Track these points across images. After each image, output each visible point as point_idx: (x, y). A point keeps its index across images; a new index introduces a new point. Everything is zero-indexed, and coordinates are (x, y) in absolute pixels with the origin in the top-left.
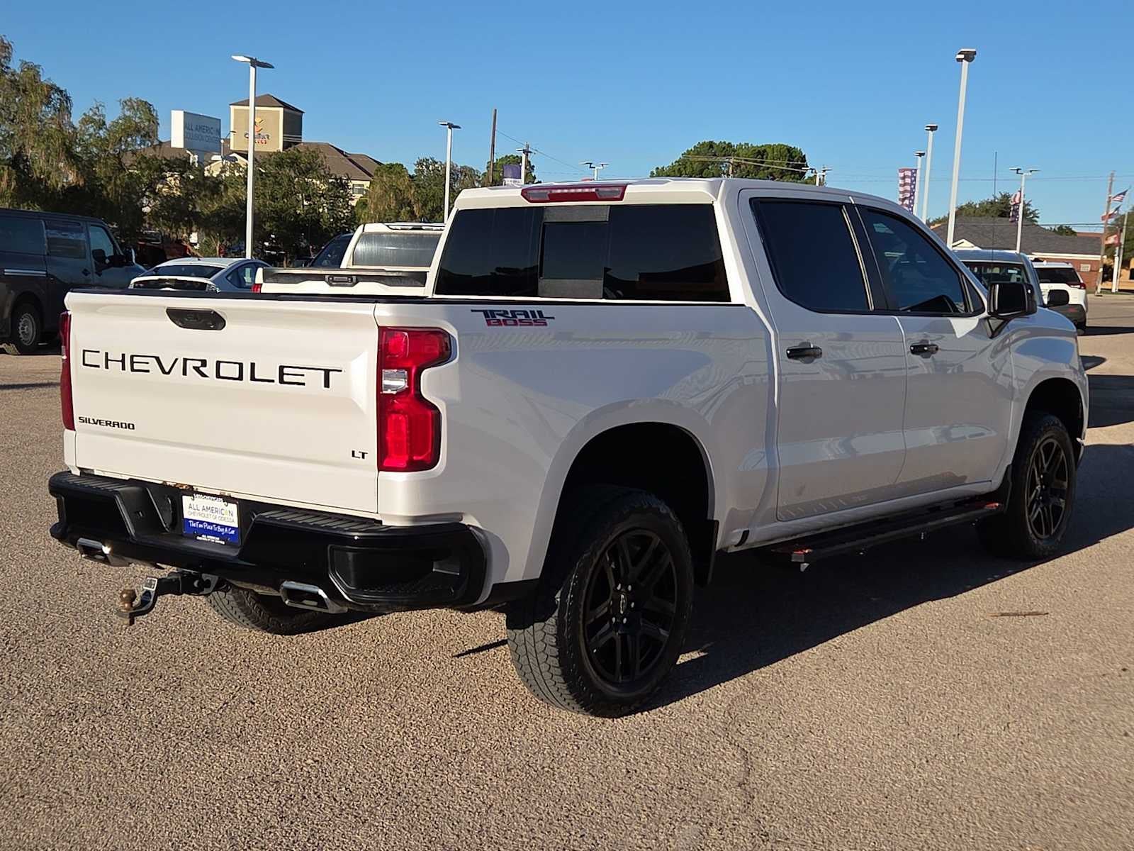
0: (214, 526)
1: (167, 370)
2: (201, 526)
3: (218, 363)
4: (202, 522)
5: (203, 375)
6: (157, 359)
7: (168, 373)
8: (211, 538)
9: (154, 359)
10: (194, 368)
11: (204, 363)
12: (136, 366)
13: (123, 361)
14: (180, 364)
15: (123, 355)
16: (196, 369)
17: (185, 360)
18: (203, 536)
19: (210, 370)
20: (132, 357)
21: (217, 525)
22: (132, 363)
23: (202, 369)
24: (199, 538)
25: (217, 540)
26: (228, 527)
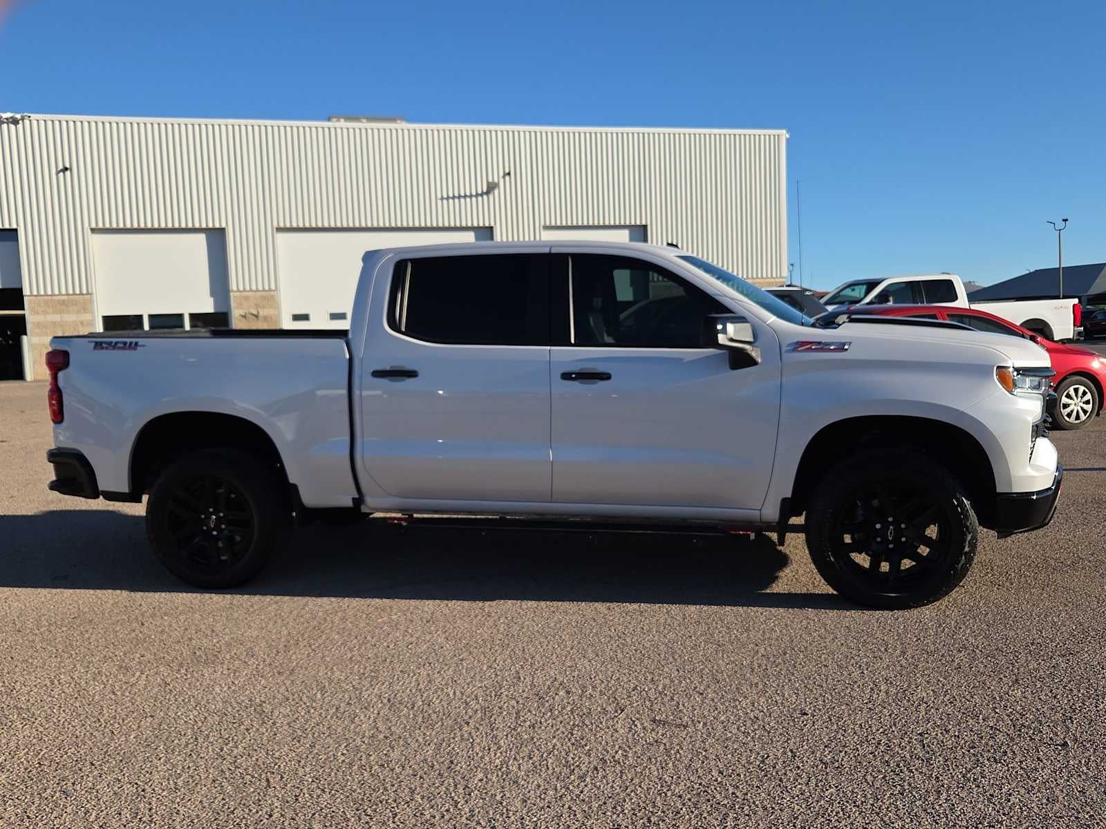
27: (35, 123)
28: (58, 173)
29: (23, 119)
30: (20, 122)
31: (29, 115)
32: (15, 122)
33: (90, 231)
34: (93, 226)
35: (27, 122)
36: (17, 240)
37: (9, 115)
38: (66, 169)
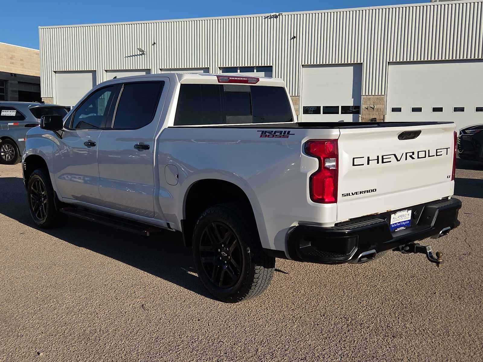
0: (401, 223)
1: (399, 160)
2: (396, 225)
3: (418, 152)
4: (396, 224)
5: (413, 158)
6: (395, 155)
7: (399, 161)
8: (401, 228)
9: (393, 155)
10: (410, 156)
11: (413, 153)
12: (385, 161)
13: (378, 160)
14: (404, 155)
15: (378, 157)
16: (411, 156)
17: (406, 153)
18: (398, 229)
19: (415, 156)
20: (383, 156)
21: (402, 222)
22: (383, 159)
23: (413, 156)
24: (396, 231)
25: (403, 228)
26: (407, 221)
27: (284, 16)
28: (291, 39)
29: (279, 15)
30: (279, 17)
31: (282, 13)
32: (276, 17)
33: (301, 66)
34: (303, 64)
35: (281, 16)
36: (272, 71)
37: (274, 14)
38: (294, 37)
